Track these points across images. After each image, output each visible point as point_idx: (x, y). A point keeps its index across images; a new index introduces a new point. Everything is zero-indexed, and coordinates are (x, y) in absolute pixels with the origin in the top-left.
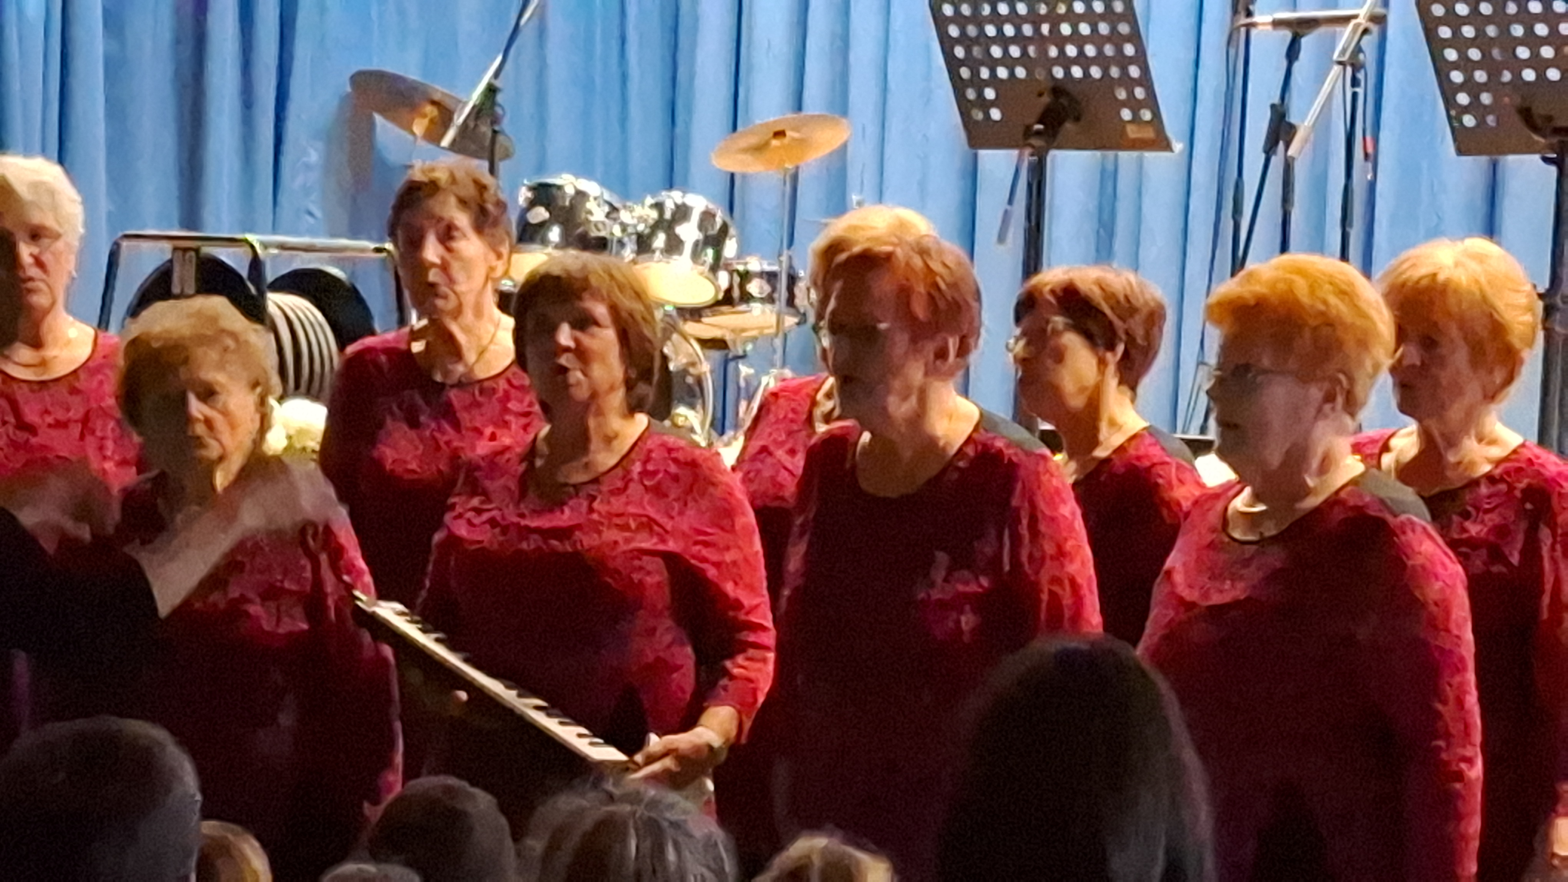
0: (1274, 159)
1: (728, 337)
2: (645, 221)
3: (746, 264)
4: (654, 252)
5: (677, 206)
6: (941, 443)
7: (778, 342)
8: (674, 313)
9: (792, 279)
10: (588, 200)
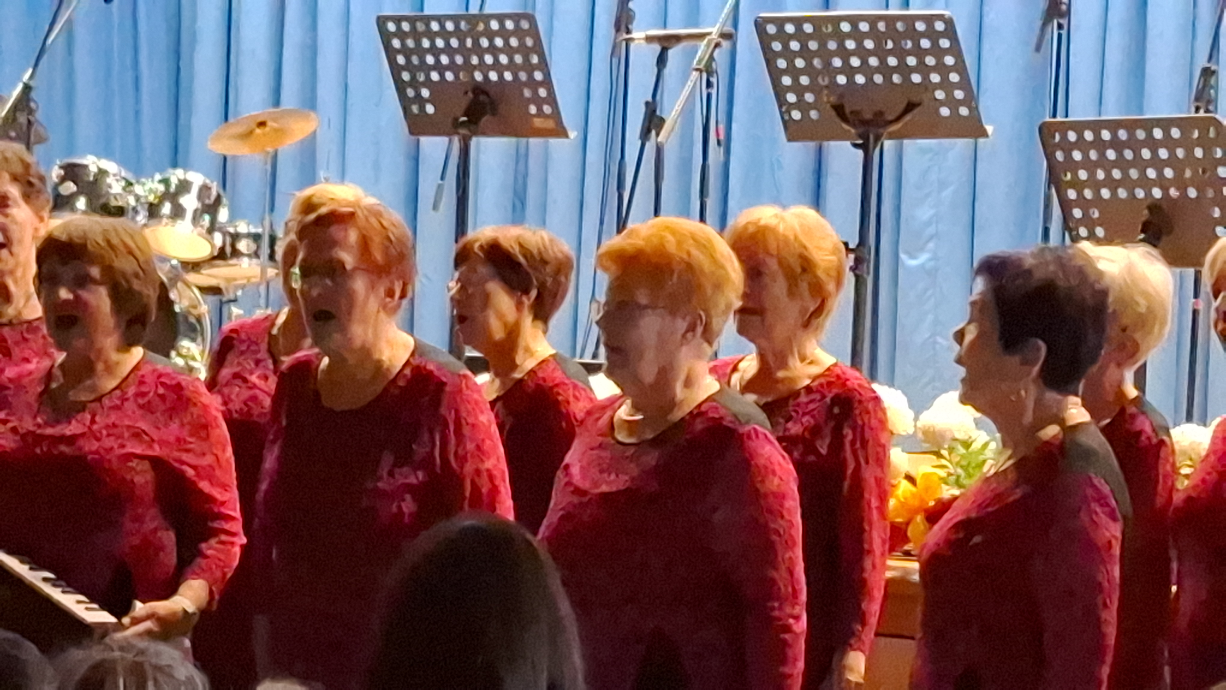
0: (648, 145)
1: (222, 285)
2: (155, 193)
3: (236, 227)
4: (161, 217)
5: (179, 180)
6: (385, 366)
7: (262, 289)
8: (179, 265)
9: (273, 240)
10: (108, 176)
